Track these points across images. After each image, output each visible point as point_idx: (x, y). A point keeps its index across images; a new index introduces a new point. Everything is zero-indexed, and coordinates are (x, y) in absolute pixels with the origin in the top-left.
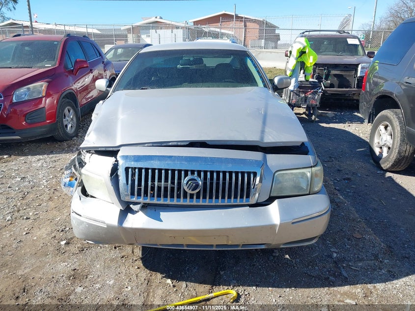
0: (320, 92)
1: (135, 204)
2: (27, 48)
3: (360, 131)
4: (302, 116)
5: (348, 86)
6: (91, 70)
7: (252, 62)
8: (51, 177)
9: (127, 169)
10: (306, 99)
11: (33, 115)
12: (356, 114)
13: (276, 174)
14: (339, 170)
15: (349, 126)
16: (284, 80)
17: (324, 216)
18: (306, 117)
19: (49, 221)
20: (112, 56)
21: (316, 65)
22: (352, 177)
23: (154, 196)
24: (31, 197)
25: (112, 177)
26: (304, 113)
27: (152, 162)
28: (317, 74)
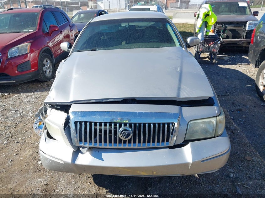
0: (219, 43)
1: (83, 147)
2: (17, 18)
3: (248, 71)
4: (206, 59)
5: (240, 37)
6: (61, 32)
7: (171, 27)
8: (35, 110)
9: (76, 123)
10: (209, 48)
11: (22, 66)
12: (244, 57)
13: (189, 123)
14: (233, 103)
15: (240, 67)
16: (195, 40)
17: (226, 155)
18: (209, 60)
19: (32, 145)
20: (77, 19)
21: (217, 23)
22: (243, 109)
23: (96, 142)
24: (21, 125)
25: (66, 128)
26: (208, 57)
27: (95, 117)
28: (217, 29)
